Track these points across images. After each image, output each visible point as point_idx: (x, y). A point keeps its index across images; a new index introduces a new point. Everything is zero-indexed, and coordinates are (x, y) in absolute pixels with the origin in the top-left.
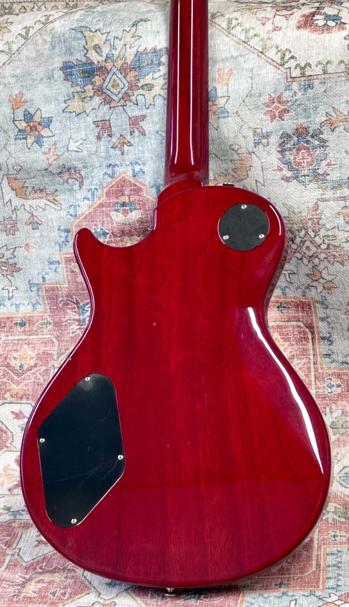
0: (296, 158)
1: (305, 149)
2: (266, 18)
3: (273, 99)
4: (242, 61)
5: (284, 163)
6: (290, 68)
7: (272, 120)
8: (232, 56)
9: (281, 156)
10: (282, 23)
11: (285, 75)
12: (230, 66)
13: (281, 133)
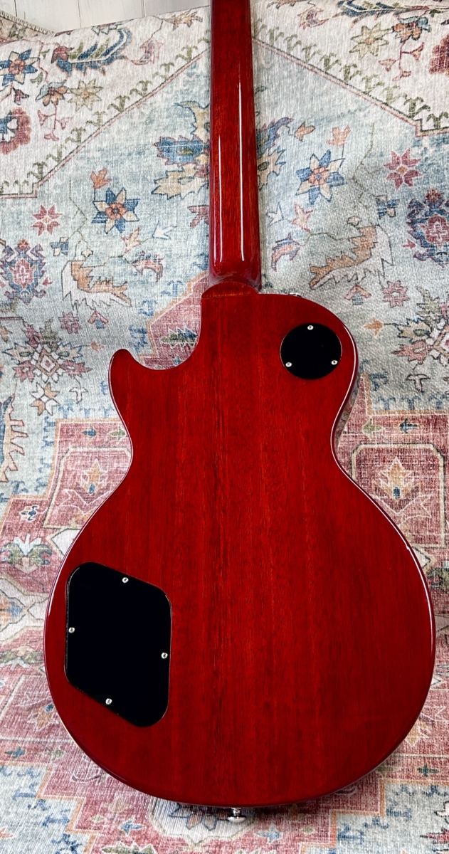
0: (429, 231)
1: (439, 221)
2: (390, 60)
3: (398, 159)
4: (361, 116)
5: (415, 238)
6: (421, 120)
7: (398, 185)
8: (349, 111)
9: (412, 229)
10: (411, 67)
11: (414, 128)
12: (347, 123)
13: (409, 201)
